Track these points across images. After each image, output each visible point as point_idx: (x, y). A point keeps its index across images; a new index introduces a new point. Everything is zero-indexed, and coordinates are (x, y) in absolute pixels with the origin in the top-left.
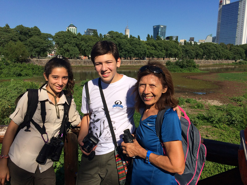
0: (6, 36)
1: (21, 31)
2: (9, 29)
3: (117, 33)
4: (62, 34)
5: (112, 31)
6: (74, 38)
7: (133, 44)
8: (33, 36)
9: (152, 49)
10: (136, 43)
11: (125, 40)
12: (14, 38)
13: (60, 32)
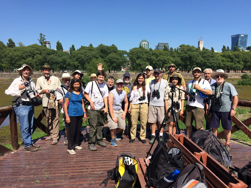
0: (90, 54)
1: (102, 49)
2: (93, 48)
3: (188, 46)
4: (135, 50)
5: (183, 45)
6: (146, 53)
7: (205, 56)
8: (112, 53)
9: (228, 61)
10: (209, 56)
11: (197, 53)
12: (96, 56)
13: (134, 48)
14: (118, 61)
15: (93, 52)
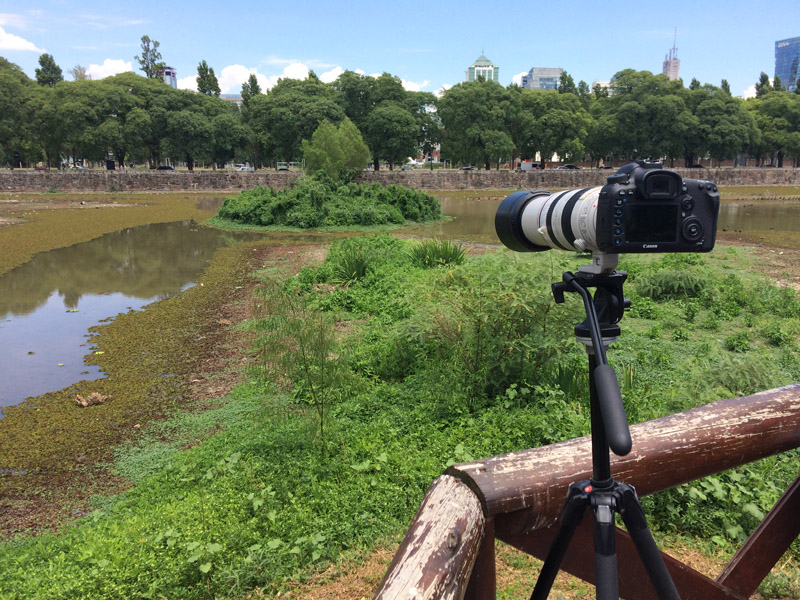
0: (313, 106)
1: (352, 89)
2: (320, 86)
3: (645, 75)
4: (464, 91)
5: (628, 70)
6: (500, 100)
7: (704, 111)
8: (383, 102)
9: (780, 128)
10: (718, 108)
11: (676, 98)
12: (334, 112)
13: (459, 85)
14: (405, 129)
15: (323, 100)
